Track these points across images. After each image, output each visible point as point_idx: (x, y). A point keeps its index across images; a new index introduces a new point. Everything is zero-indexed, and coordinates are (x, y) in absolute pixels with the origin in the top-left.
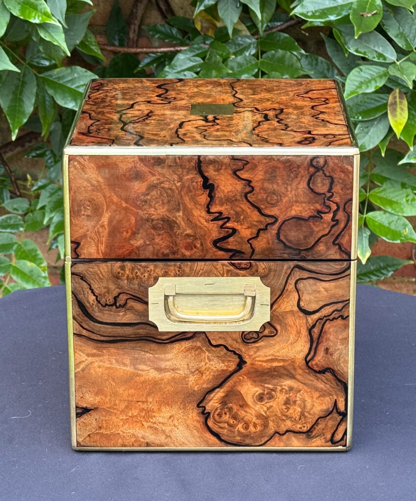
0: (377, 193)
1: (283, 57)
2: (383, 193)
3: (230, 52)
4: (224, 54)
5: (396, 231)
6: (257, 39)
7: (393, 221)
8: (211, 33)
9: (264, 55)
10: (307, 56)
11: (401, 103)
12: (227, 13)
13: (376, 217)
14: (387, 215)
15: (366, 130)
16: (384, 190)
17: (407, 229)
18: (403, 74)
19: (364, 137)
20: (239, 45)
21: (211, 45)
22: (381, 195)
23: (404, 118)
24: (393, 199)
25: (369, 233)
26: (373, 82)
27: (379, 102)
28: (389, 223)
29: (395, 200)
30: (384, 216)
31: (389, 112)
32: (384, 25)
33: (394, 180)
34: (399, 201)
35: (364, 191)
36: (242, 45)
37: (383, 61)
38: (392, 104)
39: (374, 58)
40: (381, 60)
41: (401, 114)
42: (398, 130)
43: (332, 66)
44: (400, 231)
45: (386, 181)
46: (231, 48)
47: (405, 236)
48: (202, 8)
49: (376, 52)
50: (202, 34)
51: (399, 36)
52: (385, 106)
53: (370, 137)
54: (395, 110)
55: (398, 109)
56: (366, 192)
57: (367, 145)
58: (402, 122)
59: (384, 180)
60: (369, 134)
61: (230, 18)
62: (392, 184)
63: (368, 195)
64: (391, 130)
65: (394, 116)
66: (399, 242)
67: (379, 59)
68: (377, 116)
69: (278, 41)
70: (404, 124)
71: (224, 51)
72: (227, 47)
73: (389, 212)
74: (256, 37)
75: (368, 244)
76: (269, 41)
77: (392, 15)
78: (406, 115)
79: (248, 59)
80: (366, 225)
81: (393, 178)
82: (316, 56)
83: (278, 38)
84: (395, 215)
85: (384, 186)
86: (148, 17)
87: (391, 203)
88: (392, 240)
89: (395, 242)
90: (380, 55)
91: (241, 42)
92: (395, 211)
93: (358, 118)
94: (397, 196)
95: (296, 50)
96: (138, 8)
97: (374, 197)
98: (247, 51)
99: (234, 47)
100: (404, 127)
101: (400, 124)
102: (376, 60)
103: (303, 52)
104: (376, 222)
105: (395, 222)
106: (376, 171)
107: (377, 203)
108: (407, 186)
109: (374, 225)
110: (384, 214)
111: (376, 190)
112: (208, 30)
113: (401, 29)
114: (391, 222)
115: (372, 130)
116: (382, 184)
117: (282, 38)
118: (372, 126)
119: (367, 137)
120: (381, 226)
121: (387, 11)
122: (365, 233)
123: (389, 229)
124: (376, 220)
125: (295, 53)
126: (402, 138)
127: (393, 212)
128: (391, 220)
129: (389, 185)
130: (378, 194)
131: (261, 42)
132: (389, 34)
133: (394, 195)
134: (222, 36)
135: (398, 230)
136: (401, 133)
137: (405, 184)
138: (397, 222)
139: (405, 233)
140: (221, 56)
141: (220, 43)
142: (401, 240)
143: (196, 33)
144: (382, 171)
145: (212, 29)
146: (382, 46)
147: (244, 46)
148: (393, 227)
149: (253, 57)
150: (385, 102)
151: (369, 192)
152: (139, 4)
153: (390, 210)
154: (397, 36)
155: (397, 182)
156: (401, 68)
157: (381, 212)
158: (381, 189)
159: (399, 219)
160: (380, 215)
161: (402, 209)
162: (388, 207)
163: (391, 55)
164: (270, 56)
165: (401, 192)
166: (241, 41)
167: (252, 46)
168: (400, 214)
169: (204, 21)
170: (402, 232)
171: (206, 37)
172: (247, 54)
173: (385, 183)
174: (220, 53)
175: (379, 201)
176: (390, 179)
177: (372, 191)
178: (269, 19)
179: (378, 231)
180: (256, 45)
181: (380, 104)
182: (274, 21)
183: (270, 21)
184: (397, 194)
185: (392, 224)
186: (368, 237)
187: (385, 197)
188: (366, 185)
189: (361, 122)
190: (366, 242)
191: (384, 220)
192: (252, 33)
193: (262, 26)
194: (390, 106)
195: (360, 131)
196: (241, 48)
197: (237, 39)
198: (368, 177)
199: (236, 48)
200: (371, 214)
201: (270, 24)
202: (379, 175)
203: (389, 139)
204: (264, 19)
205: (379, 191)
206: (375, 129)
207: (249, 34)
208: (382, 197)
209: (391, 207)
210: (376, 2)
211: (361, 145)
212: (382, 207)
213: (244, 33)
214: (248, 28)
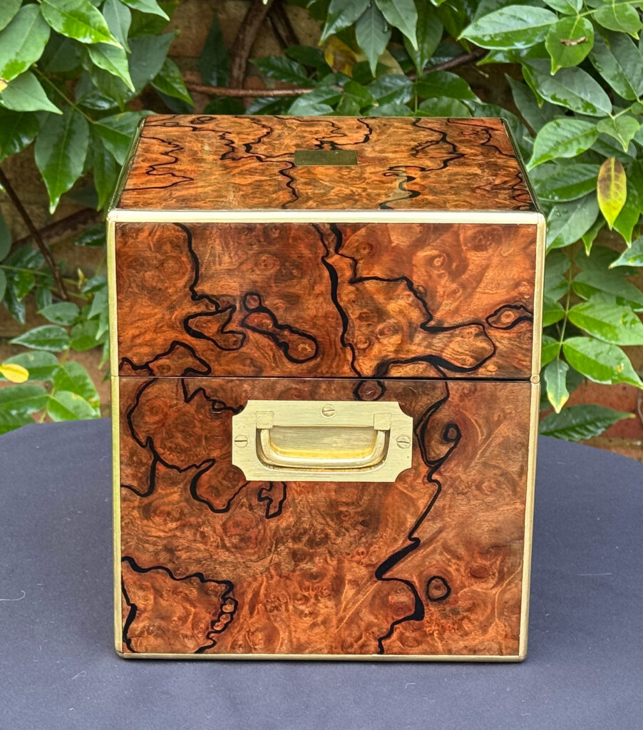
0: (580, 310)
1: (449, 107)
2: (590, 310)
3: (372, 97)
4: (364, 100)
5: (607, 368)
6: (414, 81)
7: (602, 353)
8: (347, 71)
9: (423, 105)
10: (484, 108)
11: (617, 178)
12: (369, 39)
13: (578, 346)
14: (595, 342)
15: (564, 216)
16: (592, 306)
17: (622, 365)
18: (617, 131)
19: (562, 226)
20: (386, 88)
21: (347, 87)
22: (587, 313)
23: (620, 199)
24: (604, 321)
25: (566, 368)
26: (575, 143)
27: (585, 175)
28: (597, 355)
29: (606, 321)
30: (590, 344)
31: (598, 190)
32: (595, 61)
33: (605, 292)
34: (613, 324)
35: (561, 306)
36: (390, 88)
37: (591, 114)
38: (604, 179)
39: (578, 108)
40: (589, 113)
41: (616, 194)
42: (610, 218)
43: (521, 123)
44: (612, 368)
45: (594, 294)
46: (375, 93)
47: (619, 375)
48: (332, 31)
49: (582, 100)
50: (335, 71)
51: (617, 79)
52: (594, 181)
53: (570, 226)
54: (607, 188)
55: (613, 187)
56: (565, 307)
57: (565, 238)
58: (616, 205)
59: (591, 291)
60: (569, 222)
61: (373, 48)
62: (603, 298)
63: (567, 312)
64: (600, 217)
65: (606, 196)
66: (609, 382)
67: (585, 111)
68: (581, 196)
69: (443, 84)
70: (620, 209)
71: (363, 97)
72: (369, 91)
73: (597, 339)
74: (412, 78)
75: (564, 384)
76: (429, 84)
77: (608, 47)
78: (623, 195)
79: (398, 109)
80: (562, 356)
81: (604, 289)
82: (498, 107)
83: (443, 80)
84: (606, 343)
85: (592, 301)
86: (262, 47)
87: (600, 325)
88: (600, 380)
89: (604, 383)
90: (588, 105)
91: (389, 85)
92: (606, 338)
93: (553, 198)
94: (609, 315)
95: (469, 98)
96: (247, 33)
97: (578, 314)
98: (398, 98)
99: (378, 91)
100: (620, 213)
101: (615, 208)
102: (581, 112)
103: (478, 100)
104: (578, 352)
105: (605, 354)
106: (580, 278)
107: (580, 324)
108: (625, 302)
109: (574, 357)
110: (591, 341)
111: (580, 306)
112: (343, 66)
113: (621, 69)
114: (599, 354)
115: (574, 216)
116: (589, 297)
117: (449, 79)
118: (574, 210)
119: (566, 227)
120: (584, 358)
121: (601, 41)
122: (561, 368)
123: (596, 363)
124: (578, 349)
125: (467, 102)
126: (617, 230)
127: (603, 339)
128: (599, 351)
129: (599, 300)
130: (582, 312)
131: (419, 85)
132: (602, 74)
133: (605, 314)
134: (362, 75)
135: (608, 365)
136: (615, 222)
137: (623, 299)
138: (608, 354)
139: (620, 371)
140: (359, 103)
141: (359, 85)
142: (613, 381)
143: (327, 70)
144: (589, 279)
145: (350, 64)
146: (590, 92)
147: (394, 90)
148: (601, 361)
149: (406, 107)
150: (593, 175)
151: (570, 308)
152: (248, 27)
153: (598, 336)
154: (613, 79)
155: (610, 295)
156: (618, 124)
157: (586, 339)
158: (587, 304)
159: (610, 349)
160: (584, 343)
161: (617, 335)
162: (596, 331)
163: (603, 105)
164: (431, 106)
165: (615, 310)
166: (390, 82)
167: (406, 90)
168: (613, 342)
169: (338, 53)
170: (614, 368)
171: (339, 76)
172: (398, 102)
173: (592, 297)
174: (358, 98)
175: (583, 322)
176: (599, 291)
177: (573, 308)
178: (432, 52)
179: (579, 365)
180: (410, 89)
181: (586, 178)
182: (439, 56)
183: (434, 55)
184: (610, 312)
185: (601, 356)
186: (565, 375)
187: (591, 316)
188: (565, 296)
189: (558, 203)
190: (562, 381)
191: (589, 350)
192: (406, 71)
193: (422, 62)
194: (601, 181)
195: (555, 217)
196: (390, 93)
197: (384, 80)
198: (569, 288)
199: (381, 93)
200: (571, 341)
201: (433, 60)
202: (585, 285)
203: (597, 230)
204: (425, 52)
205: (584, 307)
206: (579, 215)
207: (402, 73)
208: (588, 318)
209: (601, 331)
210: (583, 25)
211: (557, 239)
212: (587, 331)
213: (395, 71)
214: (401, 64)
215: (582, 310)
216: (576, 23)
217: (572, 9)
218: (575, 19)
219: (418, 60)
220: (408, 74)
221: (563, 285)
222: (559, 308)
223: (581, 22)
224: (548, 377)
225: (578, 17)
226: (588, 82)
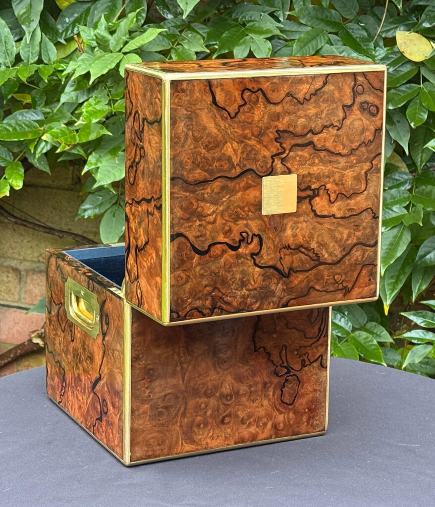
6: (414, 176)
9: (417, 190)
20: (396, 180)
36: (399, 180)
46: (389, 182)
76: (423, 178)
91: (398, 178)
98: (403, 186)
99: (391, 181)
131: (417, 178)
147: (401, 182)
149: (407, 192)
164: (421, 191)
166: (399, 176)
167: (408, 182)
172: (403, 188)
178: (428, 158)
180: (411, 181)
182: (432, 162)
183: (429, 161)
192: (410, 170)
193: (421, 165)
196: (398, 182)
197: (395, 175)
199: (393, 183)
201: (428, 164)
204: (423, 158)
207: (407, 171)
213: (403, 170)
214: (408, 166)
219: (419, 163)
220: (411, 172)
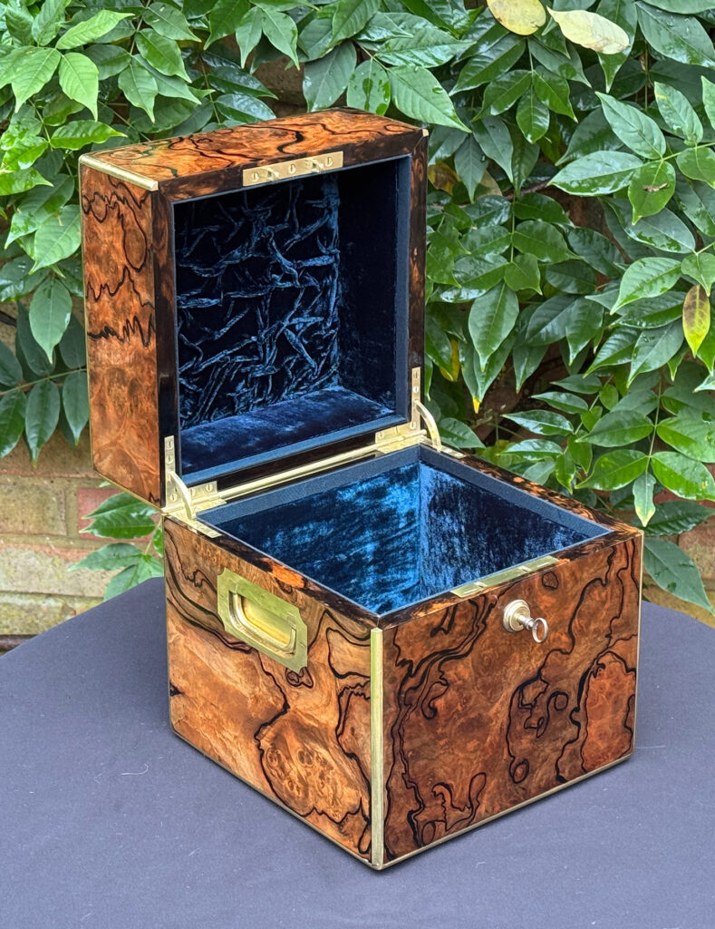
1: (544, 231)
2: (678, 425)
4: (463, 223)
5: (692, 483)
7: (688, 468)
8: (448, 188)
9: (520, 226)
10: (577, 231)
11: (701, 305)
13: (665, 460)
14: (681, 457)
15: (651, 342)
16: (679, 421)
17: (706, 480)
18: (700, 273)
19: (649, 351)
20: (485, 209)
22: (673, 428)
23: (704, 328)
24: (690, 437)
25: (654, 482)
26: (659, 281)
27: (672, 302)
28: (683, 471)
29: (693, 437)
30: (677, 459)
31: (684, 318)
32: (680, 200)
33: (692, 408)
34: (698, 440)
35: (650, 421)
36: (489, 209)
37: (676, 251)
38: (689, 307)
39: (663, 246)
40: (674, 250)
41: (700, 321)
42: (694, 346)
44: (697, 484)
45: (681, 410)
46: (475, 213)
47: (703, 492)
49: (667, 237)
50: (437, 189)
51: (701, 217)
52: (680, 308)
53: (657, 351)
54: (692, 315)
55: (697, 315)
56: (654, 423)
57: (652, 363)
58: (700, 333)
59: (678, 407)
60: (656, 347)
62: (690, 413)
63: (656, 426)
64: (685, 344)
65: (692, 324)
66: (694, 498)
67: (670, 248)
68: (667, 323)
69: (540, 207)
70: (703, 337)
73: (684, 455)
74: (510, 197)
75: (651, 498)
76: (527, 205)
77: (691, 187)
78: (707, 323)
79: (496, 231)
80: (651, 471)
81: (692, 404)
82: (591, 230)
83: (539, 202)
84: (692, 459)
85: (679, 416)
87: (687, 441)
88: (686, 495)
89: (690, 498)
90: (674, 243)
91: (488, 206)
92: (692, 453)
93: (641, 325)
94: (695, 432)
95: (562, 221)
97: (666, 429)
98: (496, 218)
100: (704, 341)
101: (698, 336)
102: (666, 249)
103: (572, 225)
104: (665, 467)
105: (690, 470)
106: (669, 393)
107: (667, 439)
108: (710, 417)
109: (662, 472)
110: (677, 456)
111: (668, 421)
112: (445, 183)
113: (704, 207)
114: (685, 470)
115: (660, 341)
116: (677, 413)
117: (544, 202)
118: (660, 336)
119: (653, 352)
120: (671, 472)
122: (649, 482)
123: (681, 478)
124: (665, 463)
125: (561, 225)
126: (699, 357)
127: (689, 455)
128: (685, 467)
129: (686, 415)
130: (669, 427)
131: (516, 205)
132: (686, 213)
133: (689, 431)
135: (694, 481)
136: (700, 348)
137: (708, 414)
138: (693, 470)
139: (704, 487)
142: (698, 496)
144: (677, 394)
145: (451, 181)
146: (675, 230)
147: (493, 211)
148: (687, 477)
149: (503, 227)
150: (680, 302)
151: (658, 423)
153: (685, 452)
154: (696, 217)
155: (697, 410)
156: (700, 263)
157: (674, 453)
158: (675, 419)
159: (696, 466)
160: (670, 457)
161: (702, 452)
162: (682, 447)
163: (688, 244)
164: (527, 228)
165: (701, 426)
166: (489, 203)
167: (503, 211)
168: (699, 459)
170: (699, 484)
171: (441, 195)
172: (496, 222)
173: (680, 412)
175: (670, 438)
176: (687, 405)
177: (662, 422)
179: (666, 480)
181: (674, 304)
184: (696, 428)
185: (686, 472)
186: (653, 488)
187: (679, 431)
188: (654, 412)
189: (646, 330)
190: (649, 495)
191: (675, 465)
194: (687, 309)
195: (643, 342)
198: (658, 402)
200: (659, 455)
202: (673, 400)
203: (683, 355)
205: (672, 421)
206: (664, 341)
208: (675, 432)
209: (687, 447)
210: (667, 170)
211: (644, 363)
212: (674, 447)
215: (670, 424)
216: (660, 167)
217: (656, 154)
218: (659, 163)
221: (652, 400)
222: (648, 423)
223: (664, 167)
224: (637, 491)
225: (662, 160)
226: (672, 220)
